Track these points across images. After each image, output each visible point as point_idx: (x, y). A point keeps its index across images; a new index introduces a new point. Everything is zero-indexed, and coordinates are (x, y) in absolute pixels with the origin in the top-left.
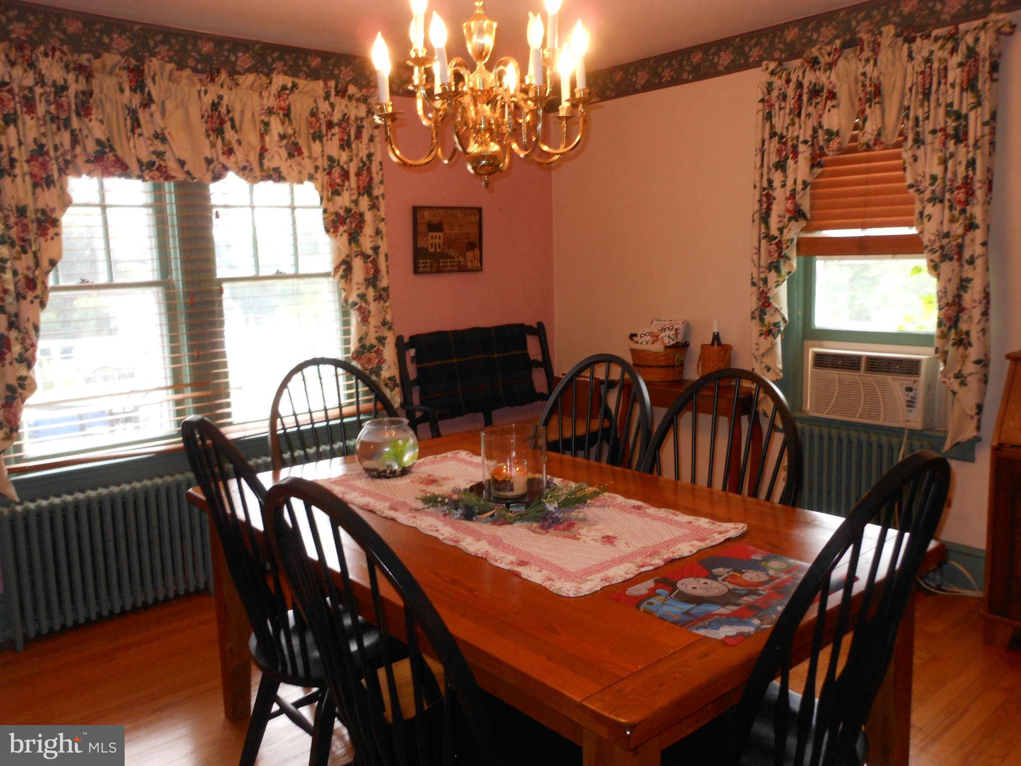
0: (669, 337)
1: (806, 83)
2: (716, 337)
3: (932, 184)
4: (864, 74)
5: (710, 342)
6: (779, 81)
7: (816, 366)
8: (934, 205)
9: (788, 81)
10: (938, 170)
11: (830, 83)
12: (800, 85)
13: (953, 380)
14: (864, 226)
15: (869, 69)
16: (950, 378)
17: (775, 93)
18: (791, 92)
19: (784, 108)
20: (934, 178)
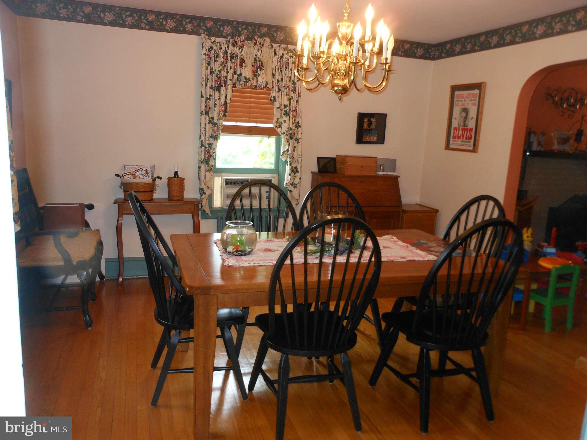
0: (142, 175)
1: (229, 52)
2: (176, 173)
3: (284, 108)
4: (256, 55)
5: (173, 176)
6: (216, 47)
7: (226, 185)
8: (286, 117)
9: (220, 48)
10: (287, 103)
11: (242, 55)
12: (226, 52)
13: (291, 186)
14: (256, 122)
15: (259, 54)
16: (289, 186)
17: (213, 52)
18: (221, 55)
19: (218, 61)
20: (285, 106)
